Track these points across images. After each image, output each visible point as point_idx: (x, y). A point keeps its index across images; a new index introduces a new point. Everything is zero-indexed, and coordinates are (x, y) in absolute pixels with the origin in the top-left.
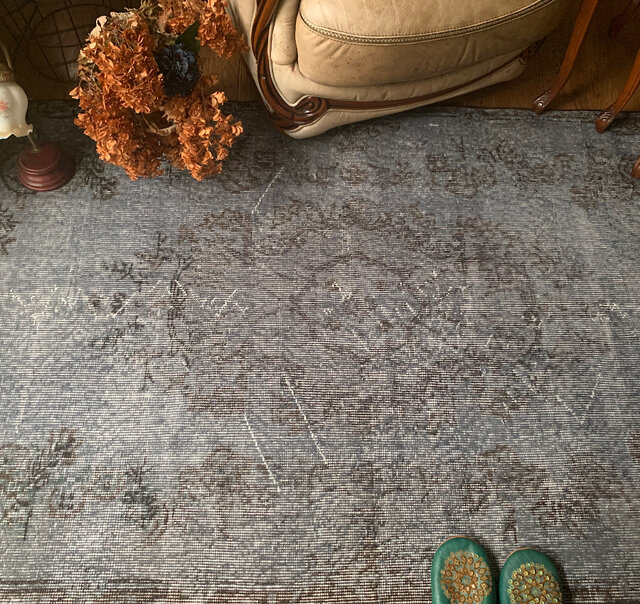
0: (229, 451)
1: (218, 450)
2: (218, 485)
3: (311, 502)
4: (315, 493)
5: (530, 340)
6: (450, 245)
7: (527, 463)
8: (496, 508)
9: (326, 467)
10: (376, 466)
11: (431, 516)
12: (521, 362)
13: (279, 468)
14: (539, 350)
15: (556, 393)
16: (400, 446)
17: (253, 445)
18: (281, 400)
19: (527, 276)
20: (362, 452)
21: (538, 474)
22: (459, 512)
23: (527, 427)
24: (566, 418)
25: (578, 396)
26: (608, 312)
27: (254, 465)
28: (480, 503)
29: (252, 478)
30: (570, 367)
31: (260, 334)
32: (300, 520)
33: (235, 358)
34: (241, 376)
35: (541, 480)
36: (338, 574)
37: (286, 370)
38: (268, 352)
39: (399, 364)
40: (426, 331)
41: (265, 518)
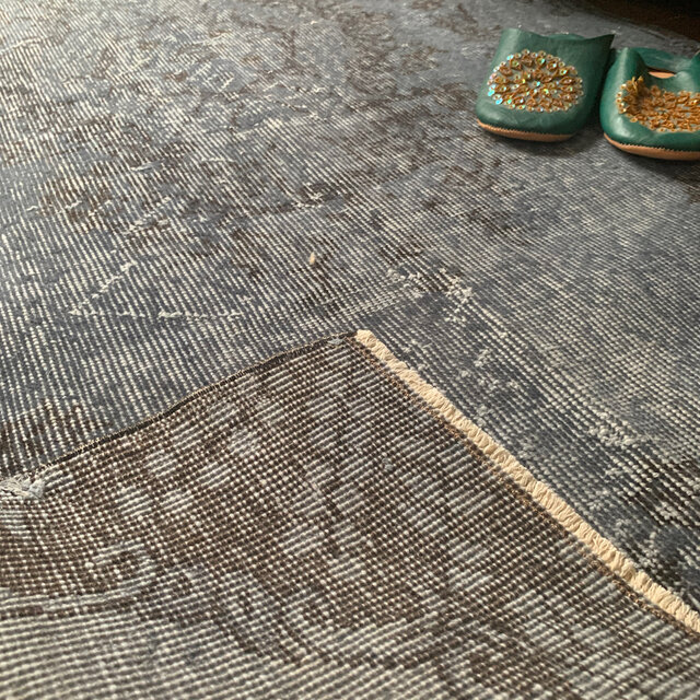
12: (194, 203)
15: (140, 259)
19: (414, 168)
30: (226, 264)
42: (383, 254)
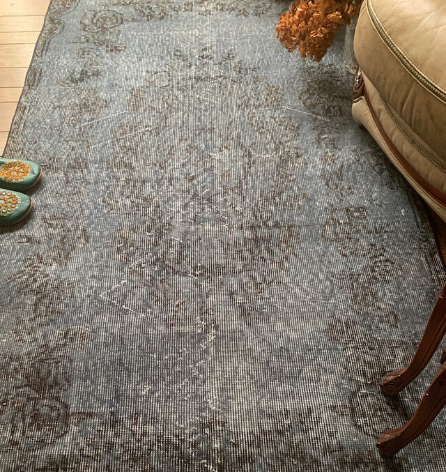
0: (105, 106)
1: (106, 102)
2: (85, 103)
3: (67, 141)
4: (73, 143)
5: (177, 268)
6: (268, 219)
7: (73, 254)
8: (44, 233)
9: (88, 147)
10: (85, 170)
11: (46, 198)
12: (158, 259)
13: (91, 127)
14: (168, 273)
15: (129, 280)
16: (96, 183)
17: (107, 115)
18: (135, 127)
19: (241, 272)
20: (95, 163)
21: (64, 261)
22: (45, 212)
23: (102, 257)
24: (106, 284)
25: (125, 296)
26: (206, 332)
27: (95, 117)
28: (49, 224)
29: (87, 116)
30: (152, 293)
31: (183, 115)
32: (57, 137)
33: (166, 106)
34: (154, 109)
35: (59, 262)
36: (22, 153)
37: (157, 128)
38: (170, 120)
39: (158, 184)
40: (186, 201)
41: (62, 123)
42: (201, 309)
